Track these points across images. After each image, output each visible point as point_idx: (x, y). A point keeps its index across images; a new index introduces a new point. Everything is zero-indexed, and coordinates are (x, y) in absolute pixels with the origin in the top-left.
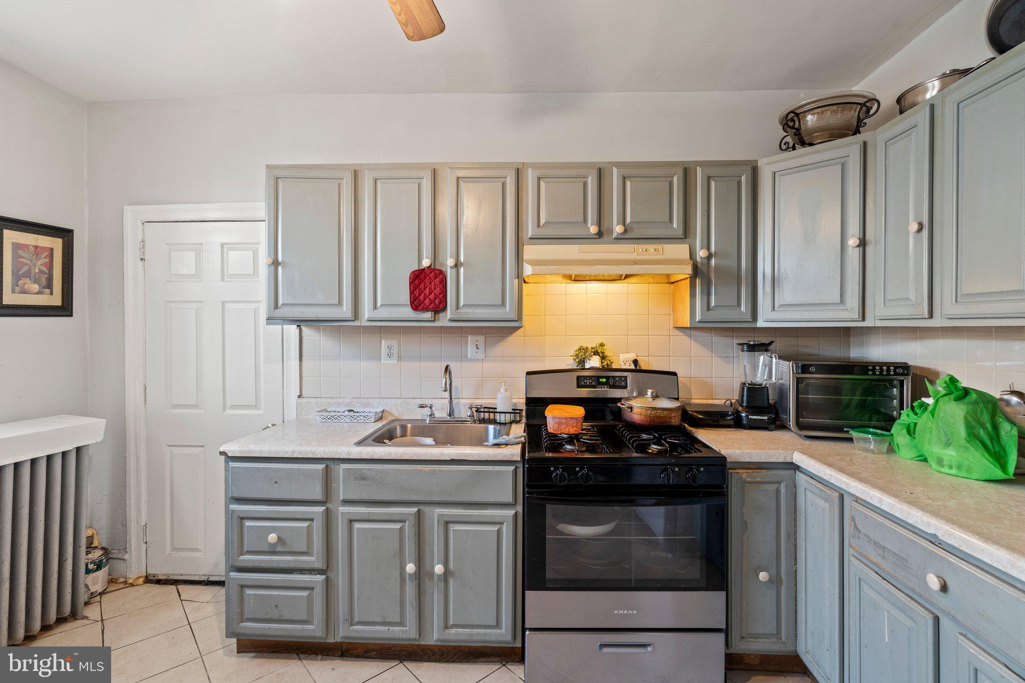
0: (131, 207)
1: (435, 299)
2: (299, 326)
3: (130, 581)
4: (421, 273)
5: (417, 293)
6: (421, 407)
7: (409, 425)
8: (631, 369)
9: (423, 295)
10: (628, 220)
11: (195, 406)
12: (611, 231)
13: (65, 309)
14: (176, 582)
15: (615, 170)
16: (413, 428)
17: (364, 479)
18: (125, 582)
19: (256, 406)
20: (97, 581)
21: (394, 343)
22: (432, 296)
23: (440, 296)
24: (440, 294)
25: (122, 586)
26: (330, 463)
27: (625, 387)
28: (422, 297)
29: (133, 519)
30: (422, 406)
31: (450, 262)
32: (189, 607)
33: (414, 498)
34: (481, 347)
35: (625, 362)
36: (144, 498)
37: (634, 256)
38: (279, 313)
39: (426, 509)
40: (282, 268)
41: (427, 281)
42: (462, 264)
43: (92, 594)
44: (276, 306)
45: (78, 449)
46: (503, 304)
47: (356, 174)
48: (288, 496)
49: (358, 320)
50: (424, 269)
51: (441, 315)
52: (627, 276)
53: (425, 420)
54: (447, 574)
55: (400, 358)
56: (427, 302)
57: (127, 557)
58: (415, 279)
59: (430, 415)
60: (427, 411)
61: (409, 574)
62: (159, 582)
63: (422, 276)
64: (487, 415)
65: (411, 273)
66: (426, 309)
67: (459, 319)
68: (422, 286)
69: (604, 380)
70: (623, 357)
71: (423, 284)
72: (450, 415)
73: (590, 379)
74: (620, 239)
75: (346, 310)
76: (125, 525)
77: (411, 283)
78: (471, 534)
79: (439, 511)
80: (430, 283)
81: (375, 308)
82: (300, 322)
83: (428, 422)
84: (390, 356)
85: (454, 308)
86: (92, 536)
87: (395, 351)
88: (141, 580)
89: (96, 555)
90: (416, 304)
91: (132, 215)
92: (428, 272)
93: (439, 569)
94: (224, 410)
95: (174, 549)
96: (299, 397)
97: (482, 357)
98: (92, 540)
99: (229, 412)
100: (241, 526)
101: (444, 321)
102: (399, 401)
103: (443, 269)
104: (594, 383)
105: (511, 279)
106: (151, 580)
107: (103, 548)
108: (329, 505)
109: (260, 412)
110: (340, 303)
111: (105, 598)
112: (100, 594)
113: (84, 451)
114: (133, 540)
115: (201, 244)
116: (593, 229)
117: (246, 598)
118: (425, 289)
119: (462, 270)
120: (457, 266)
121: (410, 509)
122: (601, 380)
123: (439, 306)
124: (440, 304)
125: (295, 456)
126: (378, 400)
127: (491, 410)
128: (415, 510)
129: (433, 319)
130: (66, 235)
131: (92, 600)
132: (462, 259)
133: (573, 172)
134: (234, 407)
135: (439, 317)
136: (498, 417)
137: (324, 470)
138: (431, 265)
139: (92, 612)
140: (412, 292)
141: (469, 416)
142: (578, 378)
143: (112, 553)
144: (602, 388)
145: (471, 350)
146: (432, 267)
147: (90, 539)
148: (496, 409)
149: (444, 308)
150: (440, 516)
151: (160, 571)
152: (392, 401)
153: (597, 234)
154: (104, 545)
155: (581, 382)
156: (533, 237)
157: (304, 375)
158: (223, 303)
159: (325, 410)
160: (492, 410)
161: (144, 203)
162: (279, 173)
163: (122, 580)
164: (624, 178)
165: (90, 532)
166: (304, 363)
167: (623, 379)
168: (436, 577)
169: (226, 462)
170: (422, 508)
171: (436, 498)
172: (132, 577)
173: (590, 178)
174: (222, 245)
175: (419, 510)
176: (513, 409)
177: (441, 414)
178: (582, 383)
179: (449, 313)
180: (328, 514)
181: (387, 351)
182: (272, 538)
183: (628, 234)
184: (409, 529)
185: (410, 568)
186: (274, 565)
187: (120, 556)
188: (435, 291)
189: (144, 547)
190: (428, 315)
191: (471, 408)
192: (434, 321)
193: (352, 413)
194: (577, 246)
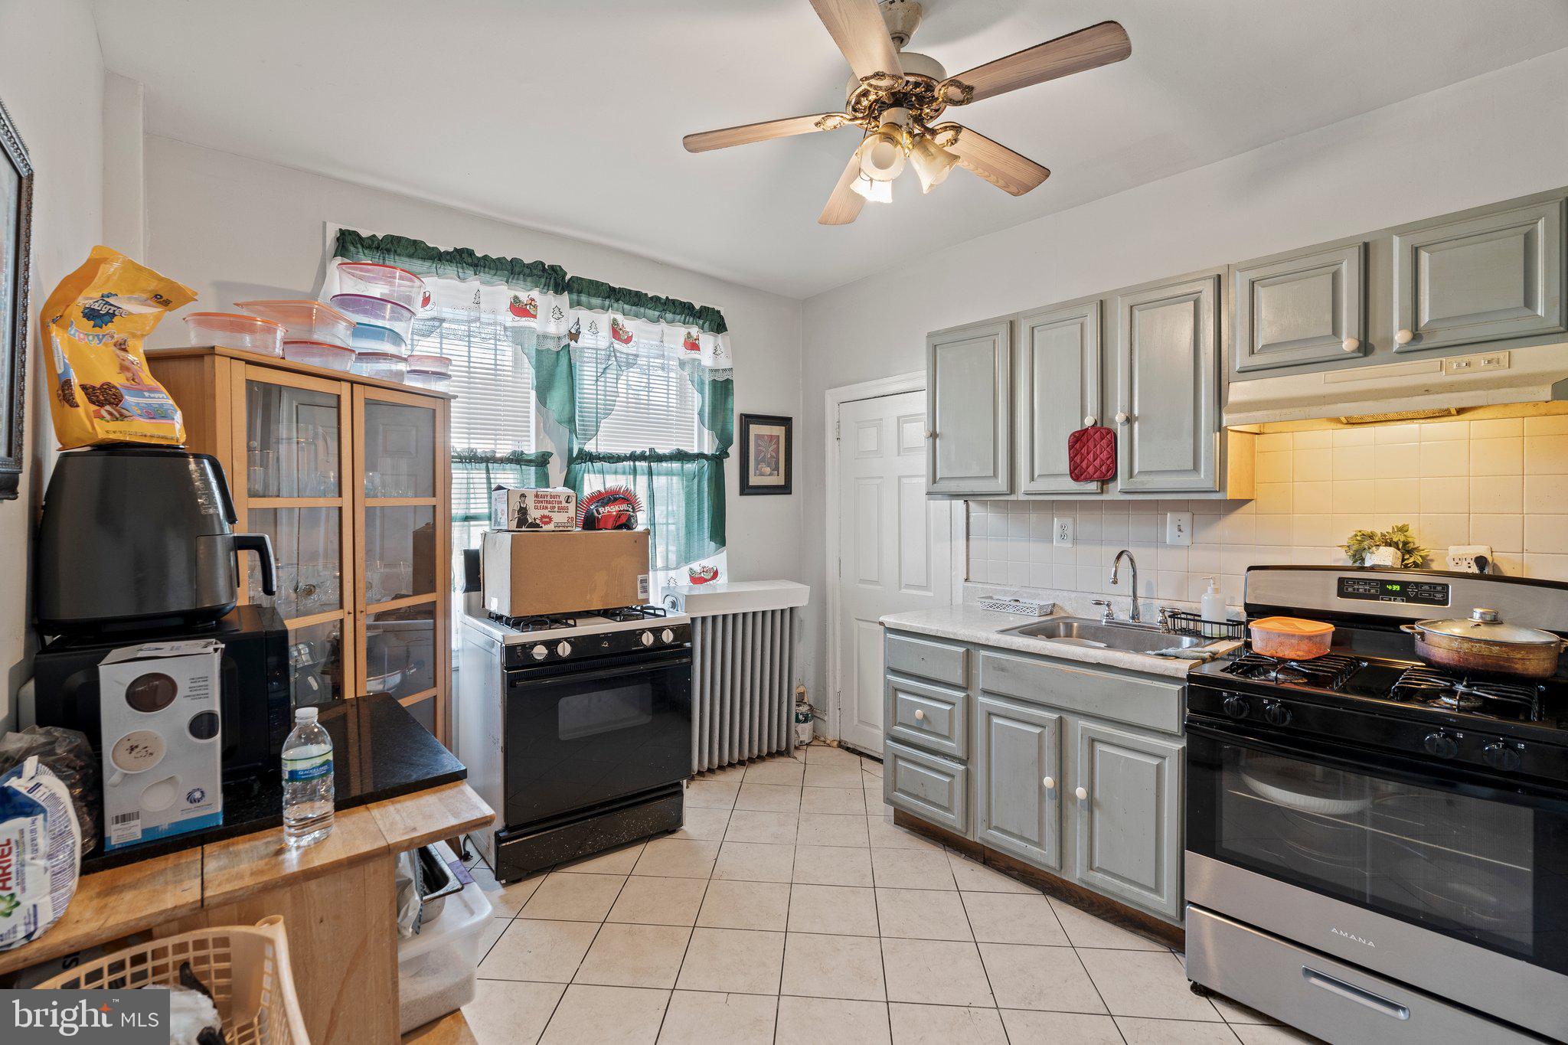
0: (830, 390)
1: (1101, 467)
2: (966, 501)
3: (828, 742)
4: (1084, 434)
5: (1078, 459)
6: (1096, 604)
7: (1075, 624)
8: (1473, 573)
9: (1086, 461)
10: (1425, 317)
11: (876, 582)
12: (1389, 341)
13: (785, 489)
14: (861, 754)
15: (1396, 240)
16: (1079, 627)
17: (1003, 670)
18: (825, 742)
19: (926, 588)
20: (804, 731)
21: (1068, 521)
22: (1097, 463)
23: (1108, 462)
24: (1108, 459)
25: (822, 744)
26: (971, 647)
27: (1445, 602)
28: (1084, 464)
29: (830, 684)
30: (1098, 603)
31: (1120, 417)
32: (866, 776)
33: (1054, 701)
34: (1187, 529)
35: (1457, 561)
36: (838, 667)
37: (1442, 377)
38: (938, 487)
39: (1070, 719)
40: (940, 439)
41: (1091, 444)
42: (1137, 419)
43: (801, 742)
44: (934, 482)
45: (791, 609)
46: (1196, 468)
47: (1012, 325)
48: (933, 676)
49: (1014, 494)
50: (1088, 429)
51: (1111, 485)
52: (1460, 411)
53: (1101, 621)
54: (1091, 802)
55: (1075, 540)
56: (1091, 470)
57: (826, 718)
58: (1076, 442)
59: (1107, 616)
60: (1104, 610)
61: (1049, 789)
62: (848, 749)
63: (1085, 438)
64: (1184, 624)
65: (1071, 436)
66: (1090, 479)
67: (1133, 490)
68: (1084, 450)
69: (1397, 588)
70: (1454, 551)
71: (1086, 447)
72: (1133, 618)
73: (1366, 584)
74: (1405, 353)
75: (1001, 484)
76: (825, 689)
77: (1071, 447)
78: (1122, 761)
79: (1083, 723)
80: (1095, 446)
81: (1032, 479)
82: (966, 497)
83: (1104, 624)
84: (1063, 537)
85: (1126, 476)
86: (803, 693)
87: (1069, 532)
88: (835, 744)
89: (804, 709)
90: (1077, 474)
91: (831, 397)
92: (1091, 432)
93: (1081, 792)
94: (900, 588)
95: (860, 721)
96: (966, 580)
97: (1188, 542)
98: (804, 696)
99: (904, 591)
100: (896, 696)
101: (1116, 491)
102: (1073, 595)
103: (1112, 427)
104: (1373, 591)
105: (1207, 433)
106: (842, 746)
107: (809, 705)
108: (969, 692)
109: (930, 594)
110: (995, 475)
111: (810, 749)
112: (807, 744)
113: (795, 612)
114: (830, 704)
115: (881, 419)
116: (1348, 344)
117: (898, 768)
118: (1088, 454)
119: (1136, 426)
120: (1130, 420)
121: (1050, 714)
122: (1390, 587)
123: (1107, 476)
124: (1108, 471)
125: (939, 635)
126: (1048, 592)
127: (1189, 617)
128: (1055, 716)
129: (1099, 491)
130: (786, 422)
131: (801, 747)
132: (1136, 412)
133: (1313, 261)
134: (908, 586)
135: (1108, 489)
136: (1200, 626)
137: (965, 653)
138: (1096, 422)
139: (800, 755)
140: (1072, 459)
141: (1160, 622)
142: (1341, 581)
143: (816, 712)
144: (1390, 600)
145: (1170, 533)
146: (1099, 425)
147: (801, 696)
148: (1200, 616)
149: (1114, 477)
150: (1084, 729)
151: (851, 740)
152: (1065, 594)
153: (1359, 349)
154: (812, 703)
155: (1345, 589)
156: (1242, 370)
157: (970, 556)
158: (899, 478)
159: (991, 598)
160: (1196, 617)
161: (840, 385)
162: (938, 340)
163: (822, 739)
164: (1416, 252)
165: (801, 689)
166: (971, 543)
167: (1439, 588)
168: (1079, 801)
169: (885, 633)
170: (1064, 716)
171: (1080, 708)
172: (829, 739)
173: (1345, 264)
174: (898, 418)
175: (1061, 717)
176: (1228, 620)
177: (1123, 616)
178: (1350, 590)
179: (1120, 483)
180: (968, 701)
181: (1061, 530)
182: (919, 713)
183: (1423, 342)
184: (1049, 740)
185: (1048, 781)
186: (921, 742)
187: (821, 716)
188: (1101, 456)
189: (838, 711)
190: (1093, 486)
191: (1163, 611)
192: (1102, 492)
193: (1017, 603)
194: (1323, 374)
